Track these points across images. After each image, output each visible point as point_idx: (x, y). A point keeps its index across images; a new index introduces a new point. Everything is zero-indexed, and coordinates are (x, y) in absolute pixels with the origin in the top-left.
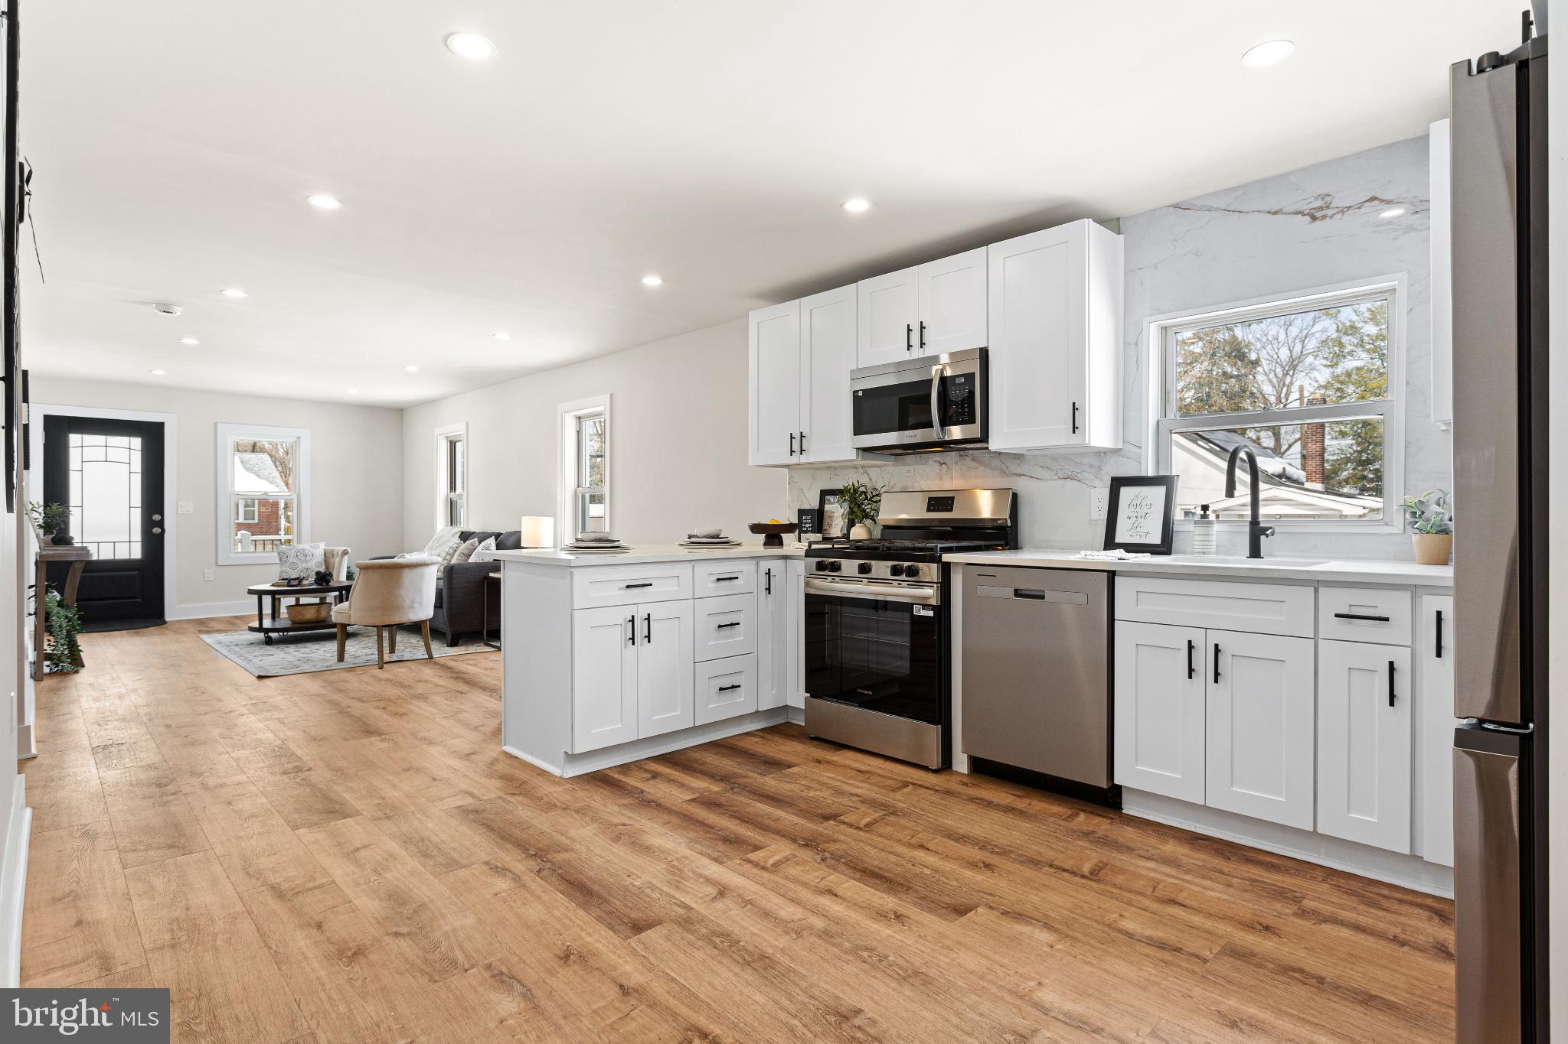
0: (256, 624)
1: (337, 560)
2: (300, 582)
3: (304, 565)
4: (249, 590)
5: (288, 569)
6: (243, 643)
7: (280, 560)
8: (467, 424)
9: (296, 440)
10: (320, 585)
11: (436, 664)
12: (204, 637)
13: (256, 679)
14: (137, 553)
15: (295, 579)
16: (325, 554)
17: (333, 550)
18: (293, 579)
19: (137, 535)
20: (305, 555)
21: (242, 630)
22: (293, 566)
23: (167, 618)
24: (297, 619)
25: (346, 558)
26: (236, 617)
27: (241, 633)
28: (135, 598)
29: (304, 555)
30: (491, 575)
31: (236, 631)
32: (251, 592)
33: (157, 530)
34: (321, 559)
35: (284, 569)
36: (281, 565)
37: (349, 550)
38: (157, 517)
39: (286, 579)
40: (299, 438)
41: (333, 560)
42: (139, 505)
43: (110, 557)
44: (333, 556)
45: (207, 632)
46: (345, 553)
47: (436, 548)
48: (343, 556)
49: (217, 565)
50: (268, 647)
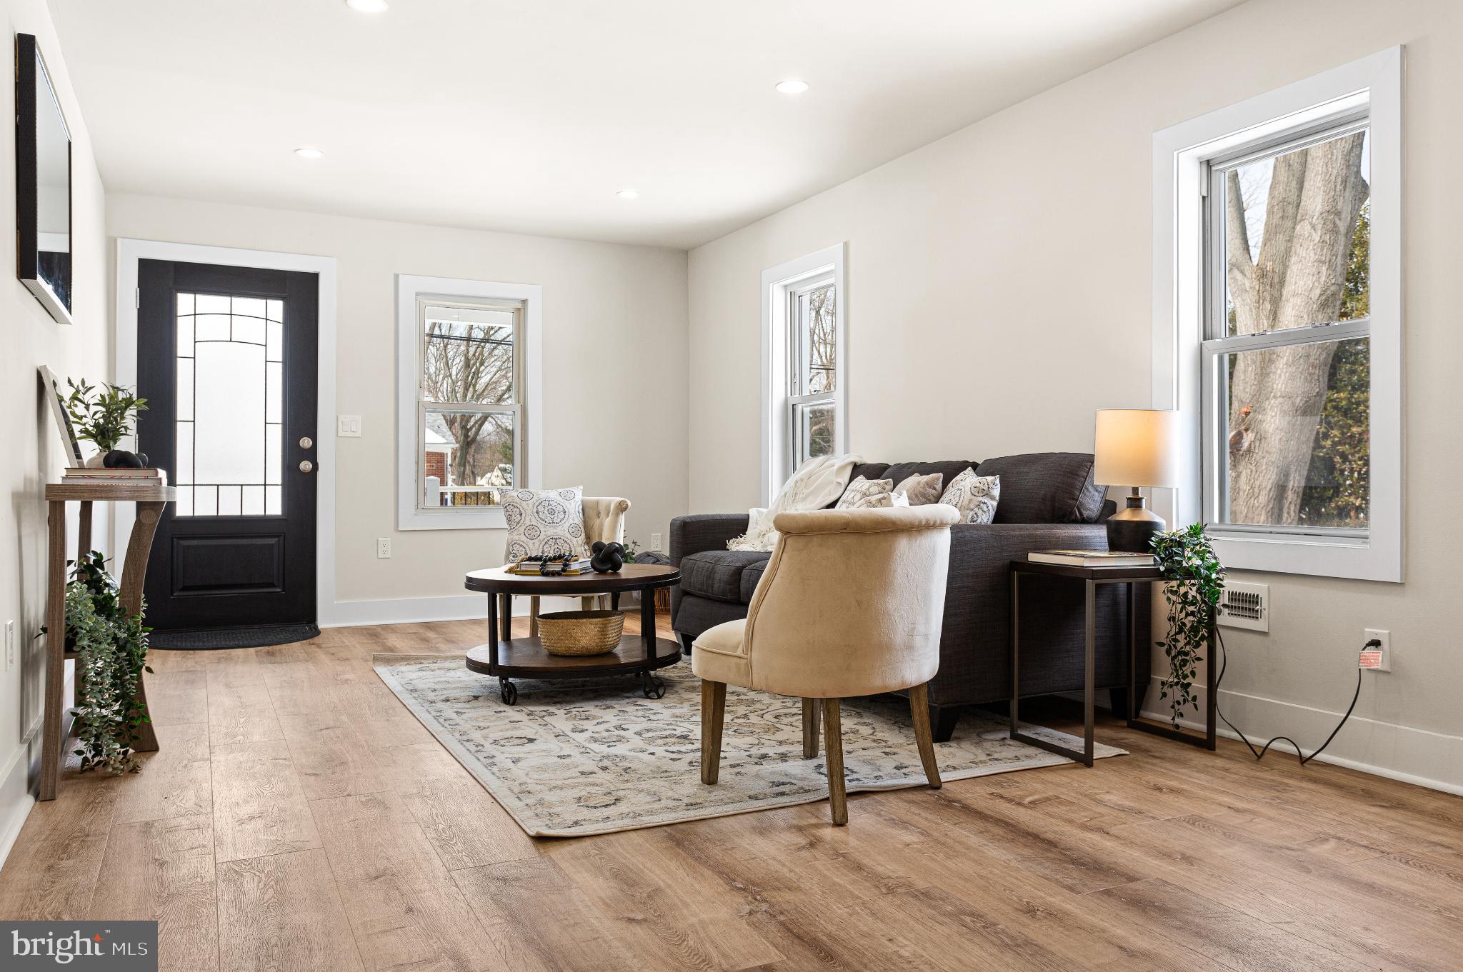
0: (482, 655)
1: (607, 522)
2: (565, 565)
3: (551, 531)
4: (470, 580)
5: (523, 538)
6: (458, 693)
7: (509, 521)
8: (846, 245)
9: (519, 306)
10: (602, 572)
11: (949, 803)
12: (382, 670)
13: (529, 842)
14: (275, 508)
15: (554, 559)
16: (583, 510)
17: (597, 503)
18: (551, 560)
19: (276, 474)
20: (552, 512)
21: (446, 658)
22: (532, 532)
23: (322, 623)
24: (561, 648)
25: (622, 518)
26: (428, 626)
27: (447, 664)
28: (274, 586)
29: (549, 511)
30: (1034, 557)
31: (435, 659)
32: (473, 584)
33: (306, 466)
34: (577, 519)
35: (516, 537)
36: (511, 530)
37: (629, 503)
38: (306, 442)
39: (536, 559)
40: (524, 302)
41: (597, 522)
42: (280, 420)
43: (235, 512)
44: (598, 514)
45: (388, 661)
46: (622, 508)
47: (804, 499)
48: (617, 515)
49: (397, 529)
50: (511, 712)
